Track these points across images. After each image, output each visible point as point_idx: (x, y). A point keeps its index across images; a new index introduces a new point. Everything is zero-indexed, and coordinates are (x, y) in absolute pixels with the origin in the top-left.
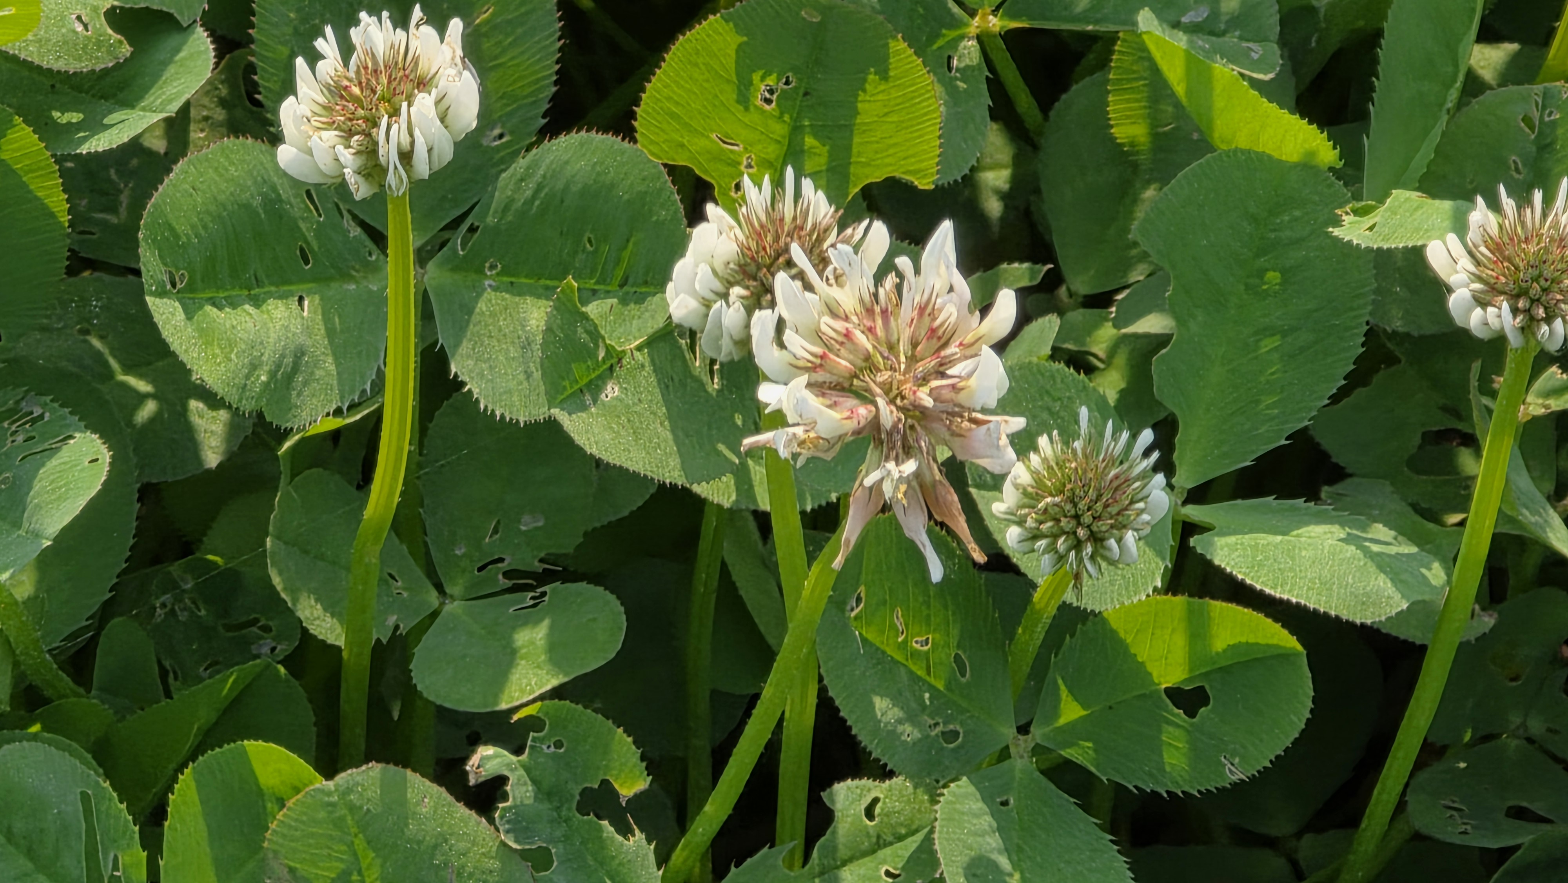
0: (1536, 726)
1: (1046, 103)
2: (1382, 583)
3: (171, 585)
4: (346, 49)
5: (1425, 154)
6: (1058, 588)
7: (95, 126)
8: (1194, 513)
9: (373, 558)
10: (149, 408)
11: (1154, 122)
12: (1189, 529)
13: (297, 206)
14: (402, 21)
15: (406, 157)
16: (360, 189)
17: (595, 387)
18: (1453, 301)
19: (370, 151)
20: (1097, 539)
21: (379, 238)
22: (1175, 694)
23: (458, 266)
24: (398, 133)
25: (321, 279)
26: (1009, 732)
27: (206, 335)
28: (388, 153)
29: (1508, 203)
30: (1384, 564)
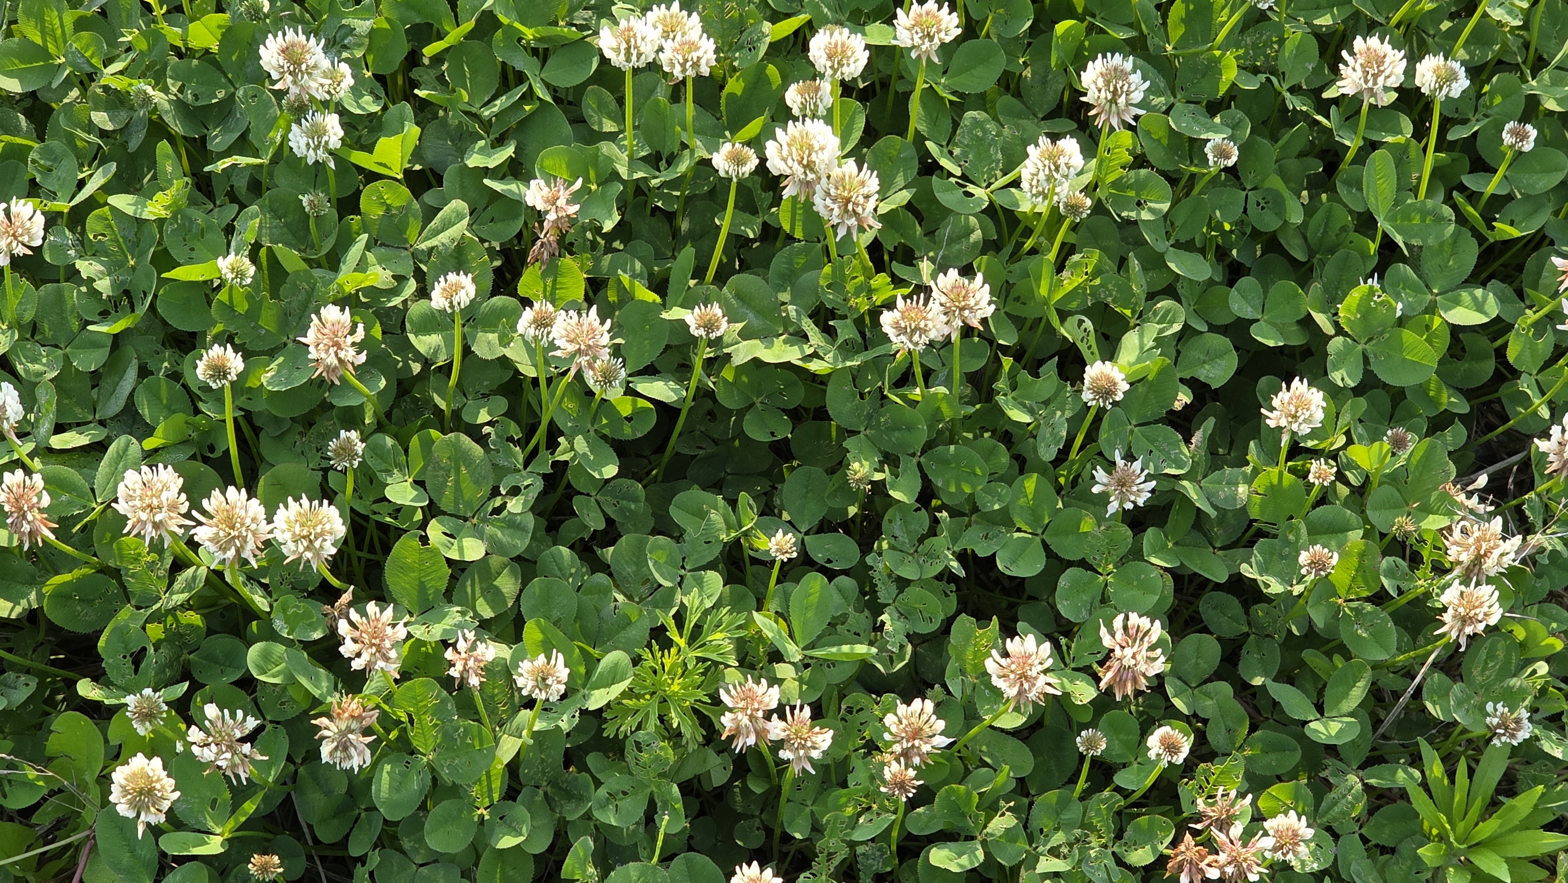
0: (703, 429)
1: (595, 294)
2: (672, 394)
3: (405, 401)
4: (446, 281)
5: (681, 299)
6: (601, 394)
7: (390, 301)
8: (630, 379)
9: (451, 392)
10: (401, 364)
11: (618, 296)
12: (629, 382)
13: (437, 314)
14: (458, 274)
15: (459, 304)
16: (449, 311)
17: (509, 344)
18: (691, 330)
19: (451, 303)
20: (610, 382)
21: (454, 321)
22: (626, 418)
23: (471, 327)
24: (458, 299)
25: (442, 330)
26: (589, 426)
27: (420, 341)
28: (455, 303)
29: (703, 307)
30: (672, 390)
